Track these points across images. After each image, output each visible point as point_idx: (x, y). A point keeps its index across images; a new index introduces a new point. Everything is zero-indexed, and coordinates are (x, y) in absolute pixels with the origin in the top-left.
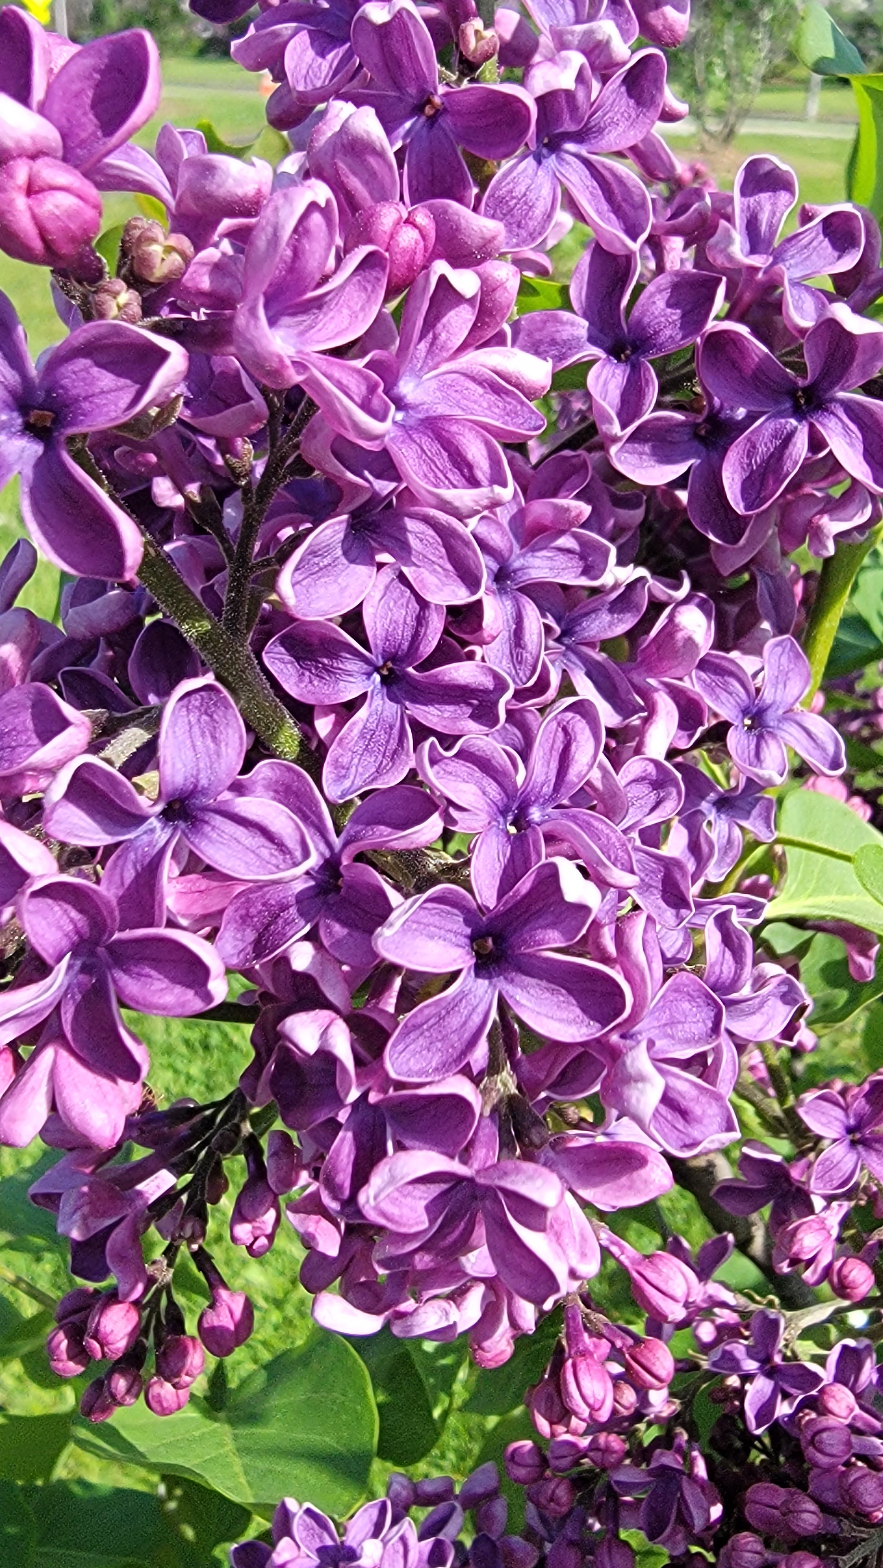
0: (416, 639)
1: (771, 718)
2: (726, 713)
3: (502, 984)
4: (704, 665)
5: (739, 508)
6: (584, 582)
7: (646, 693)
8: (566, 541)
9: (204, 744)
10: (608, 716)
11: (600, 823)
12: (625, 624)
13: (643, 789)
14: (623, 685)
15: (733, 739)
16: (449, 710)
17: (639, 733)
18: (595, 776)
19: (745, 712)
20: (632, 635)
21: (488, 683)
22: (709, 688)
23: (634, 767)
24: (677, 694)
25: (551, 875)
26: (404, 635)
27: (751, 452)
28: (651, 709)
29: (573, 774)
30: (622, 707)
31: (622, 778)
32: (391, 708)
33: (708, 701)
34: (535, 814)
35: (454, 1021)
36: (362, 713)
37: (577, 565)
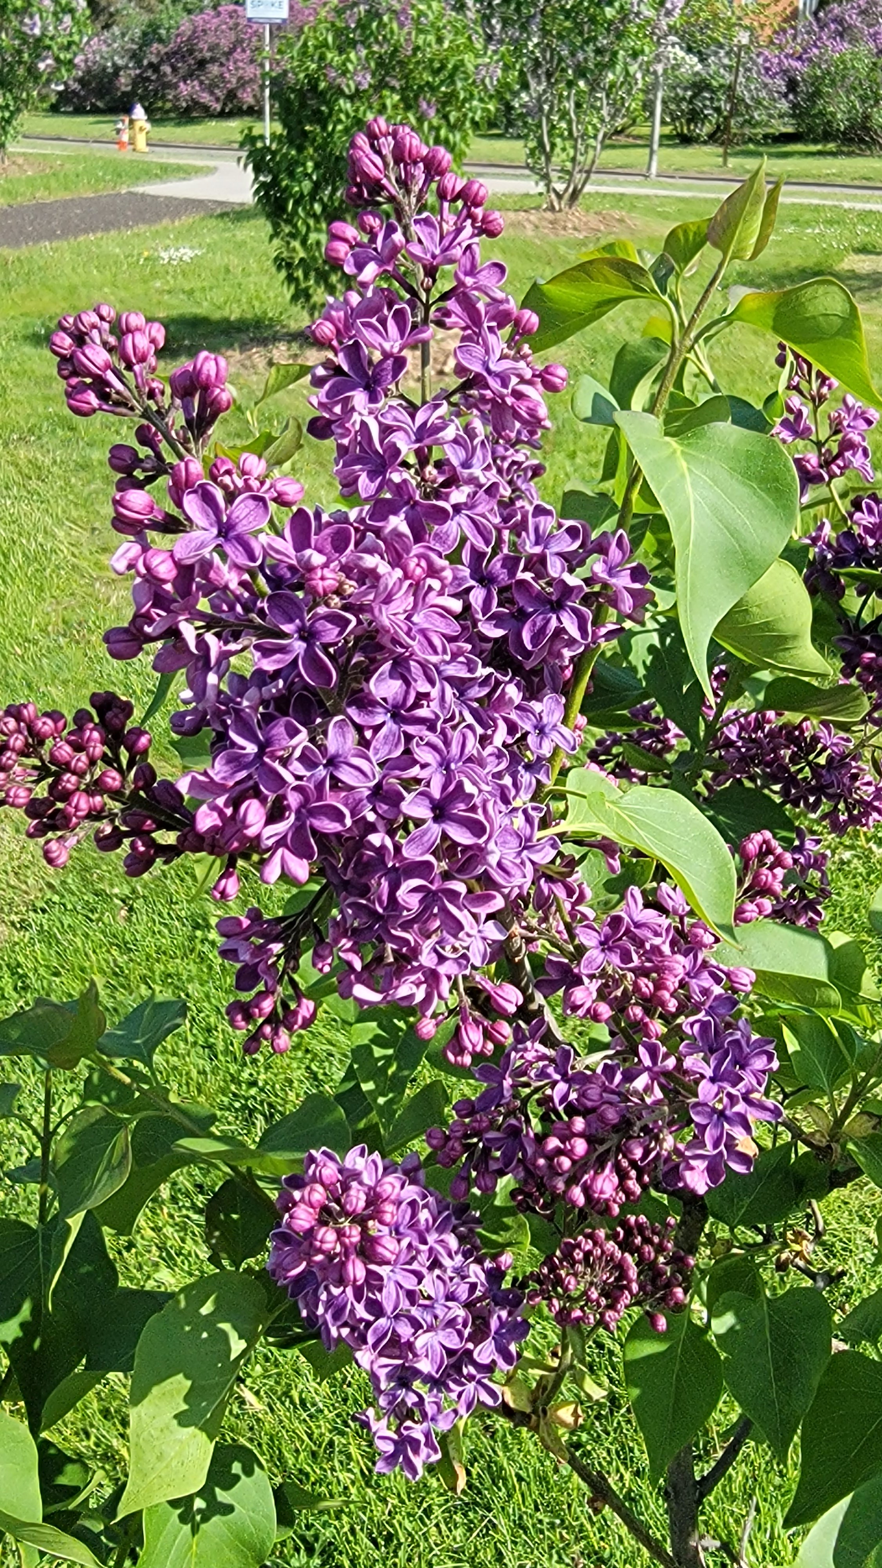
0: (405, 699)
1: (547, 730)
2: (528, 727)
3: (444, 825)
4: (518, 707)
5: (529, 647)
6: (469, 675)
7: (494, 720)
8: (461, 659)
9: (341, 739)
10: (480, 730)
11: (478, 769)
12: (485, 691)
13: (492, 758)
14: (484, 717)
15: (530, 739)
16: (418, 727)
17: (491, 737)
18: (475, 752)
19: (536, 727)
20: (489, 695)
21: (433, 716)
22: (521, 718)
23: (489, 749)
24: (506, 720)
25: (460, 785)
26: (400, 698)
27: (534, 625)
28: (496, 726)
29: (466, 751)
30: (485, 726)
31: (485, 753)
32: (395, 727)
33: (520, 723)
34: (453, 766)
35: (426, 838)
36: (384, 730)
37: (465, 668)
